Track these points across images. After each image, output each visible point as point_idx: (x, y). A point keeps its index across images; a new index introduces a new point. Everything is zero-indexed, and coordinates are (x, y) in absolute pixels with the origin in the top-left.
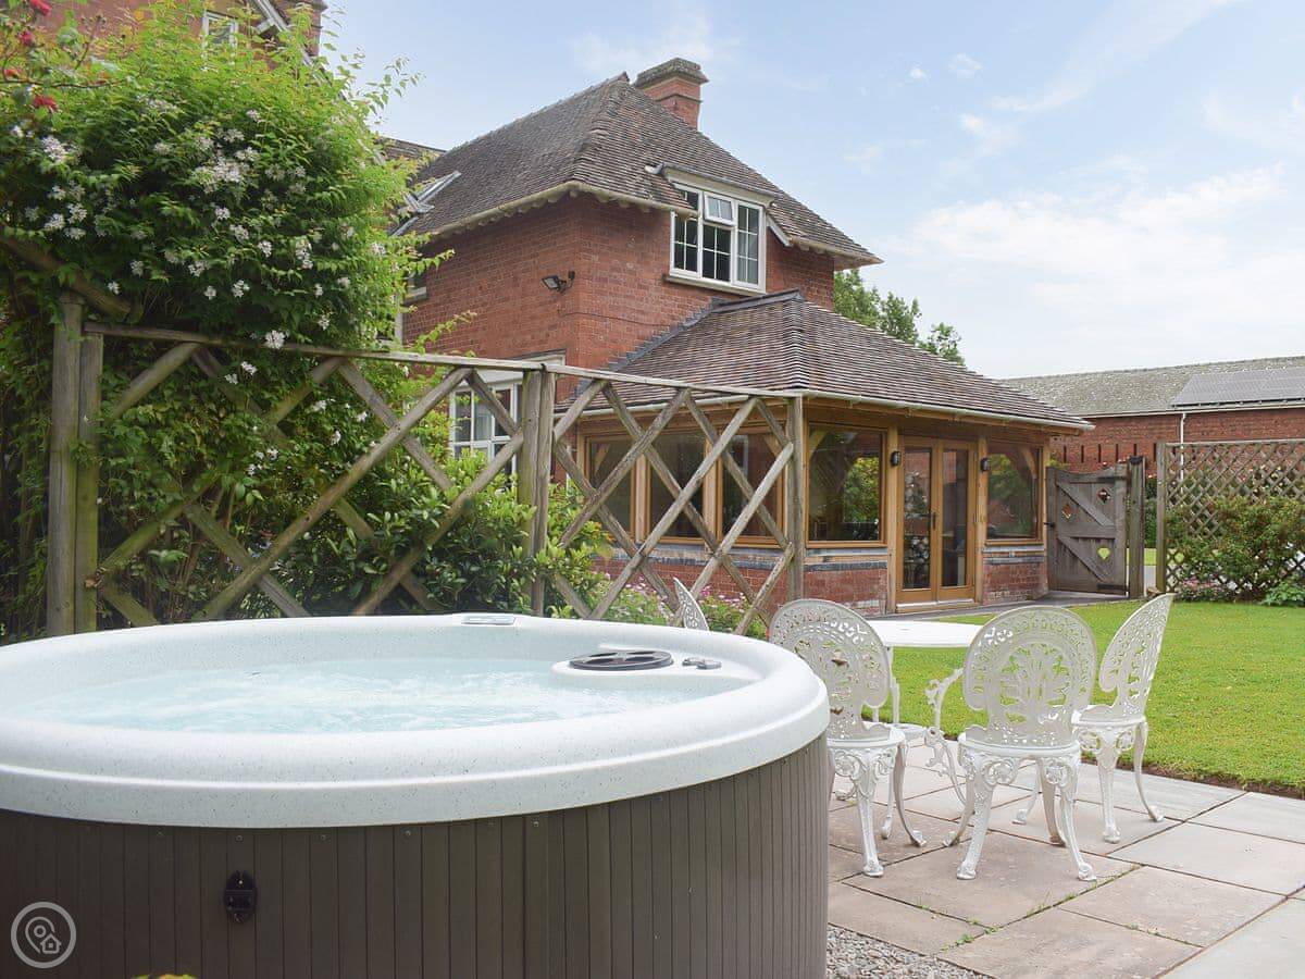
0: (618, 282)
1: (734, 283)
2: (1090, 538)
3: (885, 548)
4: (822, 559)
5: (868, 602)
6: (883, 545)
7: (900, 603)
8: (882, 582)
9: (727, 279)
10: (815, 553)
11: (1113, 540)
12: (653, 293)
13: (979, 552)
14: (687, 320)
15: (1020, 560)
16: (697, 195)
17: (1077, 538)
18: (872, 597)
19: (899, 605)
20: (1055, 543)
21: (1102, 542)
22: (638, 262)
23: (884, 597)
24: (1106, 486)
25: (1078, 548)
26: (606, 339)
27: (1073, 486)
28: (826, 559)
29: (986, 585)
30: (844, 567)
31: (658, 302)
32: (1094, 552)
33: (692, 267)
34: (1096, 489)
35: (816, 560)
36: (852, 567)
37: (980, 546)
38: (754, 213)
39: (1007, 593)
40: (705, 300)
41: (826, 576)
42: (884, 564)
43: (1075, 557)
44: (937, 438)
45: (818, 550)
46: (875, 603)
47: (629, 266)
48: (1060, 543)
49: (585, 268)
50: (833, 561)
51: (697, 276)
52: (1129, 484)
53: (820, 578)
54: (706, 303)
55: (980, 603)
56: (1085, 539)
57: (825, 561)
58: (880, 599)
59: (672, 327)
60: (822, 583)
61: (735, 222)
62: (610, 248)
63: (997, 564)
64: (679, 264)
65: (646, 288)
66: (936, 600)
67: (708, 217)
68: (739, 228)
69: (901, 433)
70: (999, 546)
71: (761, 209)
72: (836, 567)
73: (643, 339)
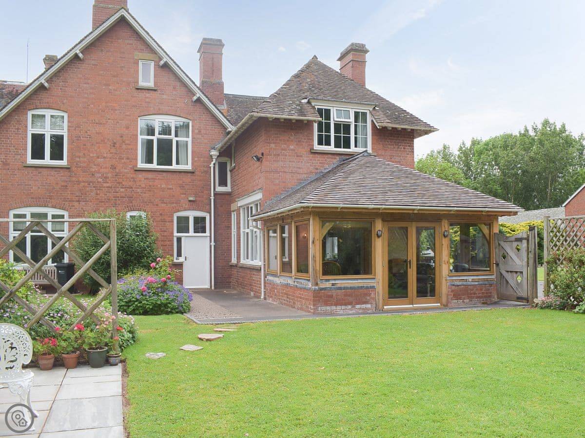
0: (286, 155)
1: (353, 149)
2: (513, 272)
3: (374, 278)
4: (331, 285)
5: (363, 305)
6: (373, 277)
7: (386, 306)
8: (372, 295)
9: (349, 148)
10: (326, 281)
11: (522, 272)
12: (305, 159)
13: (444, 279)
14: (325, 169)
15: (477, 283)
16: (330, 110)
17: (508, 271)
18: (366, 303)
19: (385, 307)
20: (499, 274)
21: (518, 273)
22: (297, 145)
23: (374, 303)
24: (519, 243)
25: (508, 276)
26: (279, 182)
27: (505, 243)
28: (333, 285)
29: (450, 297)
30: (345, 288)
31: (308, 163)
32: (515, 278)
33: (328, 143)
34: (515, 244)
35: (328, 285)
36: (351, 288)
37: (444, 276)
38: (364, 114)
39: (467, 301)
40: (336, 159)
41: (334, 293)
42: (374, 286)
43: (507, 282)
44: (412, 221)
45: (329, 280)
46: (369, 306)
47: (292, 147)
48: (501, 274)
49: (268, 151)
50: (339, 286)
51: (332, 148)
52: (528, 241)
53: (330, 294)
54: (336, 161)
55: (446, 306)
56: (511, 272)
57: (332, 286)
58: (371, 304)
59: (316, 173)
60: (331, 296)
61: (352, 119)
62: (281, 140)
63: (458, 286)
64: (320, 143)
65: (301, 156)
66: (413, 305)
67: (336, 119)
68: (355, 122)
69: (383, 220)
70: (459, 276)
71: (368, 112)
72: (340, 288)
73: (300, 180)
